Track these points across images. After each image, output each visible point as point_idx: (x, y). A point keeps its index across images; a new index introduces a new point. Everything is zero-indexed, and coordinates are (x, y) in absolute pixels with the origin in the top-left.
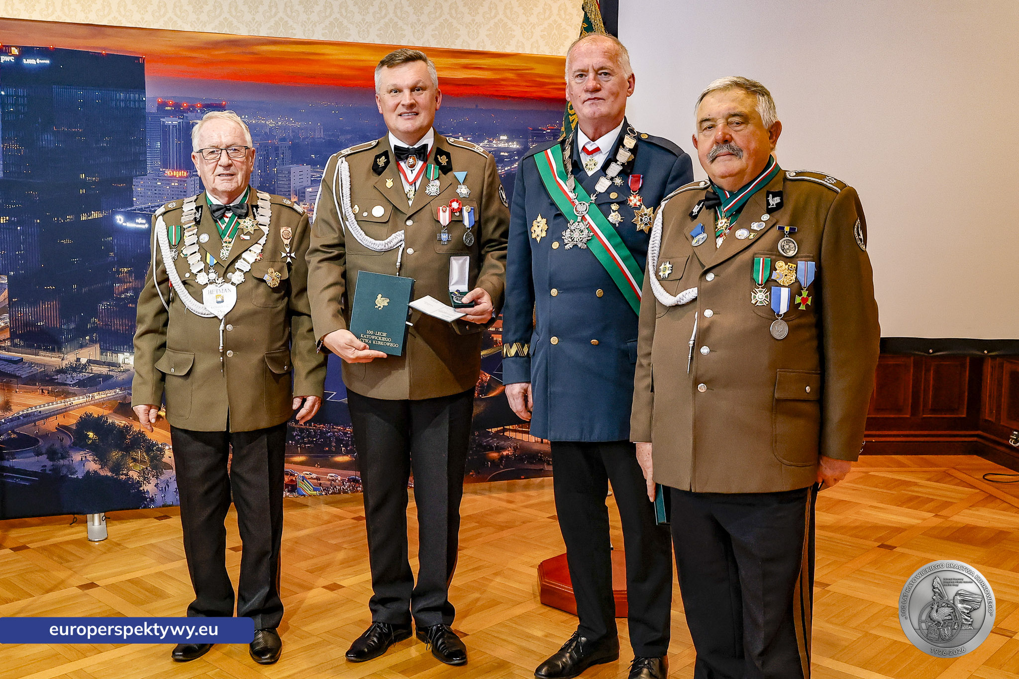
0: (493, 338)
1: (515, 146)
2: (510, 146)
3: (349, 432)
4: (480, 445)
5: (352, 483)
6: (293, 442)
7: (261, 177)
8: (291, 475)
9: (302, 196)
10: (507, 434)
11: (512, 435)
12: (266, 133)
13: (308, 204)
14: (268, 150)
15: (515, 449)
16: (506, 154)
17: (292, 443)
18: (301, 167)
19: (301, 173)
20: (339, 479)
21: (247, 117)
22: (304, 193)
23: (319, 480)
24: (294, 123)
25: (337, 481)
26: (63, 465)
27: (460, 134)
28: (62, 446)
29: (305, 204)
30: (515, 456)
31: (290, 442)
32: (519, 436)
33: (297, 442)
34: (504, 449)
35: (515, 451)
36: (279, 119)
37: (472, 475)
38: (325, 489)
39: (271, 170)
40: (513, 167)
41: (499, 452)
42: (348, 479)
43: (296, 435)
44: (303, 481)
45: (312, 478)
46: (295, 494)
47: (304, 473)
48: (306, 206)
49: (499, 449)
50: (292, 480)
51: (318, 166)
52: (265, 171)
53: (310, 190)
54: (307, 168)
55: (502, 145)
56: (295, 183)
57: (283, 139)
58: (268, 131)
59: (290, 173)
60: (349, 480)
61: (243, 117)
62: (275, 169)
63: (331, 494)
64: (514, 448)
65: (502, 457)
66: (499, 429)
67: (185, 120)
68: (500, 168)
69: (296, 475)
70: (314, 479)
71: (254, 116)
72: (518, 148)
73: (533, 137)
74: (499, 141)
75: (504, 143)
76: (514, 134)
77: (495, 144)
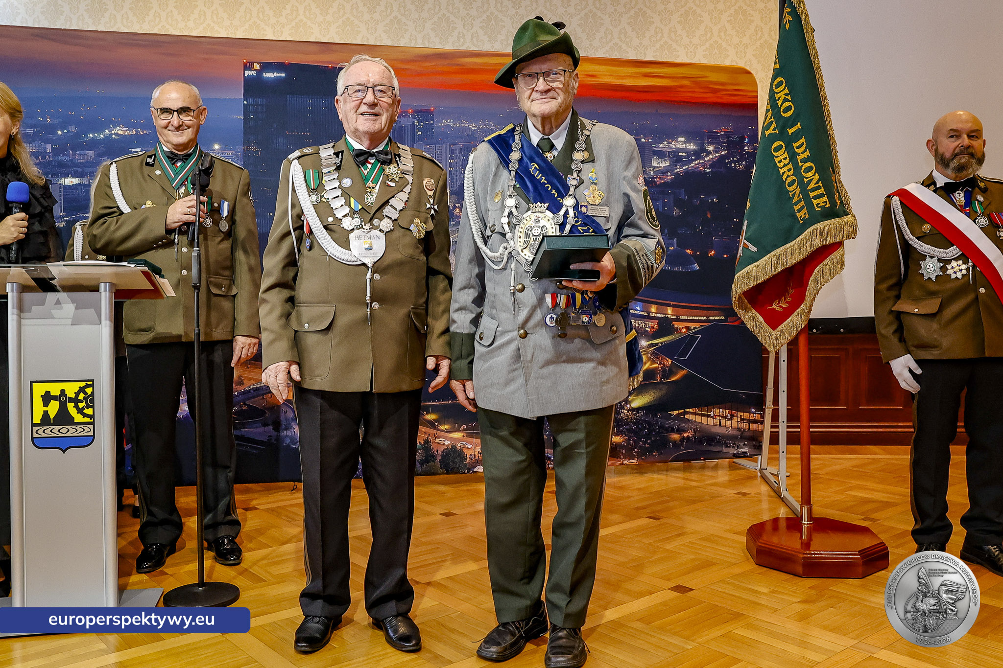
0: (674, 325)
1: (692, 147)
2: (688, 147)
4: (661, 427)
10: (687, 416)
11: (692, 417)
12: (468, 135)
15: (695, 431)
16: (684, 154)
21: (452, 121)
26: (287, 436)
28: (287, 419)
30: (695, 438)
32: (699, 419)
34: (685, 431)
35: (695, 434)
37: (655, 455)
40: (690, 166)
41: (680, 434)
49: (680, 431)
55: (680, 146)
58: (470, 134)
61: (449, 121)
64: (694, 430)
65: (683, 439)
66: (680, 411)
67: (400, 125)
68: (679, 167)
71: (458, 120)
72: (694, 149)
73: (708, 139)
74: (678, 142)
75: (681, 144)
76: (691, 136)
77: (673, 145)
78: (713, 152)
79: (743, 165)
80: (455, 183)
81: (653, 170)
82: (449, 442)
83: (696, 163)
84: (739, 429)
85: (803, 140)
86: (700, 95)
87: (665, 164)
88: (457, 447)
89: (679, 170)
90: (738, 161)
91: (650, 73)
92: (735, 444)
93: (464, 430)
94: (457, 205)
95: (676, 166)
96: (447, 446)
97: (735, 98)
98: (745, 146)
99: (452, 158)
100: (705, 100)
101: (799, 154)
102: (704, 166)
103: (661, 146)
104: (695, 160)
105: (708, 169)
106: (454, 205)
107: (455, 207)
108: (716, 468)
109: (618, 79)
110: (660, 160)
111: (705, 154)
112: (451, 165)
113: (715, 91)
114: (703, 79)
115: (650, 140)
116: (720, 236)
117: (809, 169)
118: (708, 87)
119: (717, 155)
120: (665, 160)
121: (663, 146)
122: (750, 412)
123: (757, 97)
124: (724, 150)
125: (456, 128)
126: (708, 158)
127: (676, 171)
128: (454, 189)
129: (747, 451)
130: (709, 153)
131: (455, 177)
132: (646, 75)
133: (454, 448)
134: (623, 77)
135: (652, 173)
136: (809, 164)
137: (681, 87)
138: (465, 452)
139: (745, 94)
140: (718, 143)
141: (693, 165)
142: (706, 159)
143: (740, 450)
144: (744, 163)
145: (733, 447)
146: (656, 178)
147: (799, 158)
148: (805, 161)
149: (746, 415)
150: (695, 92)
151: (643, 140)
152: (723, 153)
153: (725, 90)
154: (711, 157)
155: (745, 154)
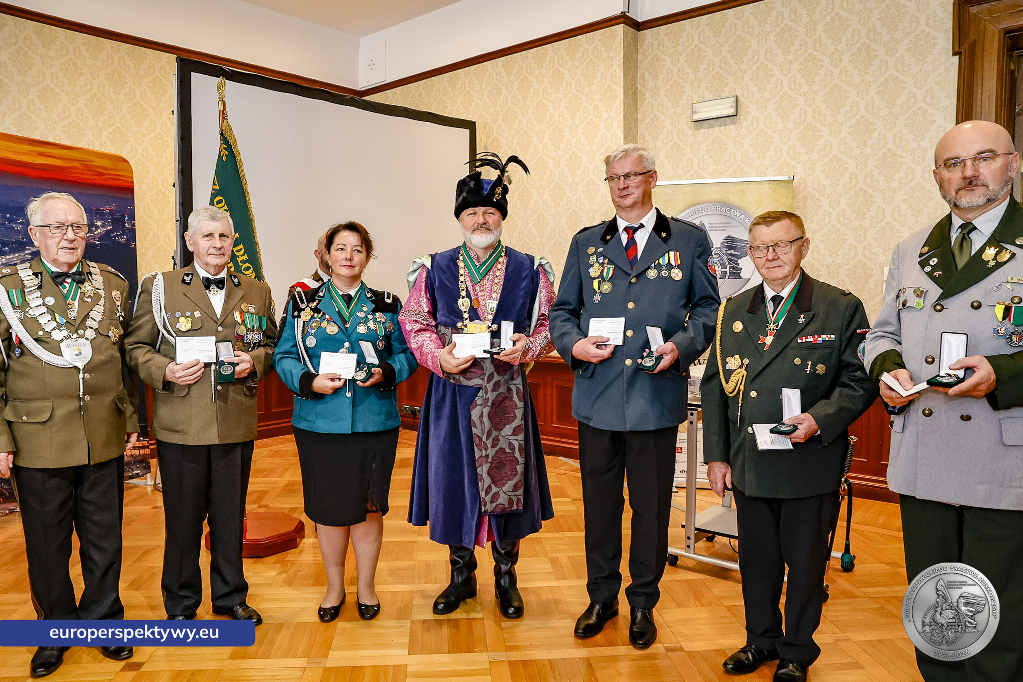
73: (97, 215)
78: (101, 227)
79: (124, 238)
84: (132, 456)
85: (241, 246)
86: (88, 177)
90: (120, 235)
91: (45, 152)
97: (116, 182)
98: (126, 223)
100: (90, 182)
101: (238, 257)
102: (94, 238)
105: (97, 241)
109: (15, 155)
113: (101, 174)
114: (88, 163)
117: (247, 269)
118: (94, 171)
119: (104, 229)
123: (133, 182)
124: (110, 225)
126: (97, 232)
129: (138, 472)
130: (97, 227)
132: (41, 154)
134: (21, 154)
136: (247, 265)
137: (72, 168)
139: (124, 179)
140: (105, 221)
143: (133, 473)
145: (129, 471)
147: (239, 259)
148: (243, 262)
150: (84, 174)
152: (109, 228)
153: (109, 174)
154: (99, 231)
155: (126, 230)
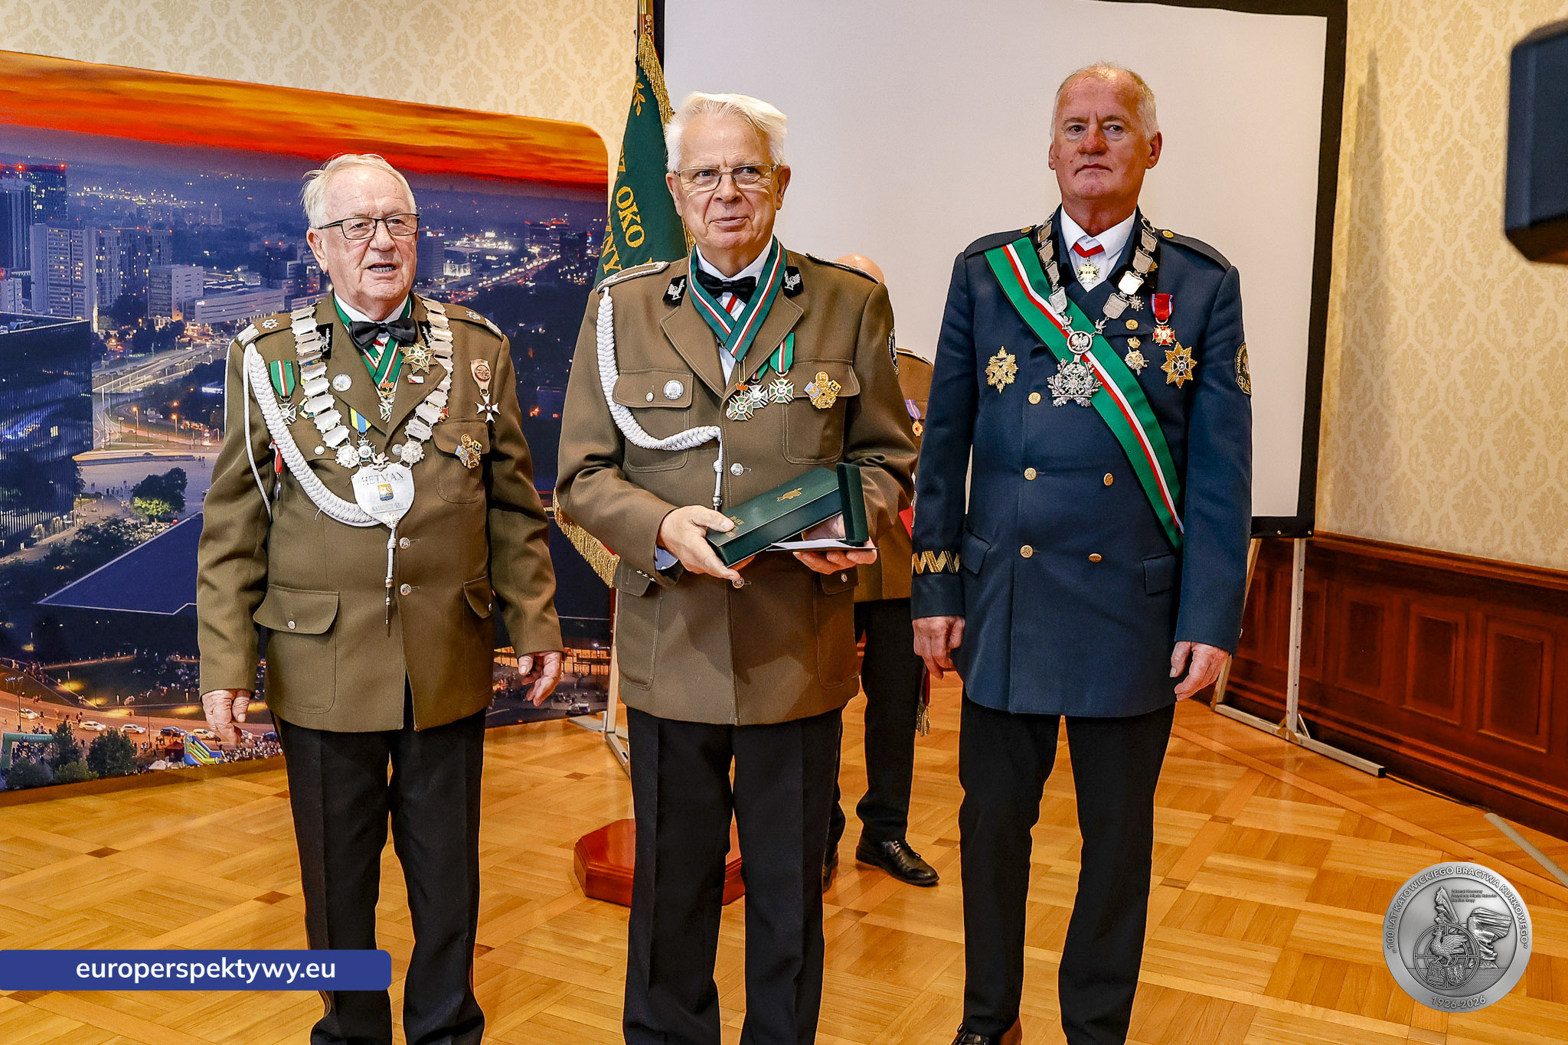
1: (506, 247)
2: (500, 248)
3: (265, 667)
5: (270, 742)
6: (178, 685)
7: (124, 281)
8: (175, 735)
9: (190, 313)
11: (503, 661)
12: (132, 215)
13: (199, 325)
14: (134, 241)
15: (510, 681)
16: (494, 258)
17: (175, 687)
18: (187, 269)
19: (188, 278)
20: (250, 737)
21: (100, 188)
22: (193, 307)
23: (220, 740)
24: (175, 202)
25: (247, 741)
27: (428, 227)
29: (194, 325)
30: (510, 692)
31: (173, 685)
33: (184, 685)
35: (510, 685)
36: (152, 194)
38: (228, 754)
39: (140, 273)
40: (503, 277)
42: (265, 737)
43: (182, 673)
44: (193, 743)
45: (207, 738)
46: (182, 764)
47: (195, 730)
48: (196, 327)
50: (176, 743)
51: (215, 268)
52: (130, 274)
53: (202, 303)
54: (196, 270)
55: (487, 245)
56: (179, 292)
57: (159, 226)
58: (135, 212)
59: (170, 277)
60: (265, 739)
61: (94, 189)
62: (147, 271)
63: (237, 760)
64: (507, 679)
68: (485, 278)
69: (182, 734)
70: (211, 739)
71: (112, 187)
72: (510, 251)
73: (532, 235)
74: (483, 238)
75: (490, 242)
76: (505, 229)
77: (478, 243)
78: (538, 256)
79: (584, 277)
80: (108, 296)
81: (445, 281)
82: (104, 726)
83: (513, 271)
84: (574, 674)
86: (518, 165)
87: (464, 273)
88: (120, 734)
89: (486, 282)
90: (576, 271)
91: (440, 127)
92: (568, 696)
93: (131, 704)
94: (112, 333)
95: (482, 276)
96: (101, 733)
97: (573, 173)
98: (589, 248)
99: (101, 253)
100: (526, 175)
102: (525, 277)
103: (458, 243)
104: (510, 268)
105: (531, 282)
106: (107, 333)
107: (108, 336)
108: (542, 732)
109: (388, 133)
110: (457, 266)
111: (526, 259)
112: (99, 264)
113: (544, 161)
114: (523, 141)
115: (440, 235)
116: (547, 385)
118: (532, 155)
119: (545, 260)
120: (465, 267)
121: (461, 244)
122: (591, 648)
123: (607, 174)
124: (556, 253)
125: (106, 201)
126: (531, 265)
127: (480, 285)
128: (106, 305)
129: (587, 705)
130: (532, 257)
131: (108, 286)
132: (436, 130)
133: (113, 735)
134: (398, 132)
135: (443, 287)
137: (491, 152)
138: (133, 739)
139: (589, 167)
140: (548, 245)
141: (507, 275)
142: (528, 267)
143: (577, 705)
144: (585, 274)
145: (566, 701)
146: (450, 295)
149: (586, 653)
150: (510, 161)
151: (429, 234)
152: (554, 258)
153: (560, 161)
154: (535, 263)
155: (587, 261)
